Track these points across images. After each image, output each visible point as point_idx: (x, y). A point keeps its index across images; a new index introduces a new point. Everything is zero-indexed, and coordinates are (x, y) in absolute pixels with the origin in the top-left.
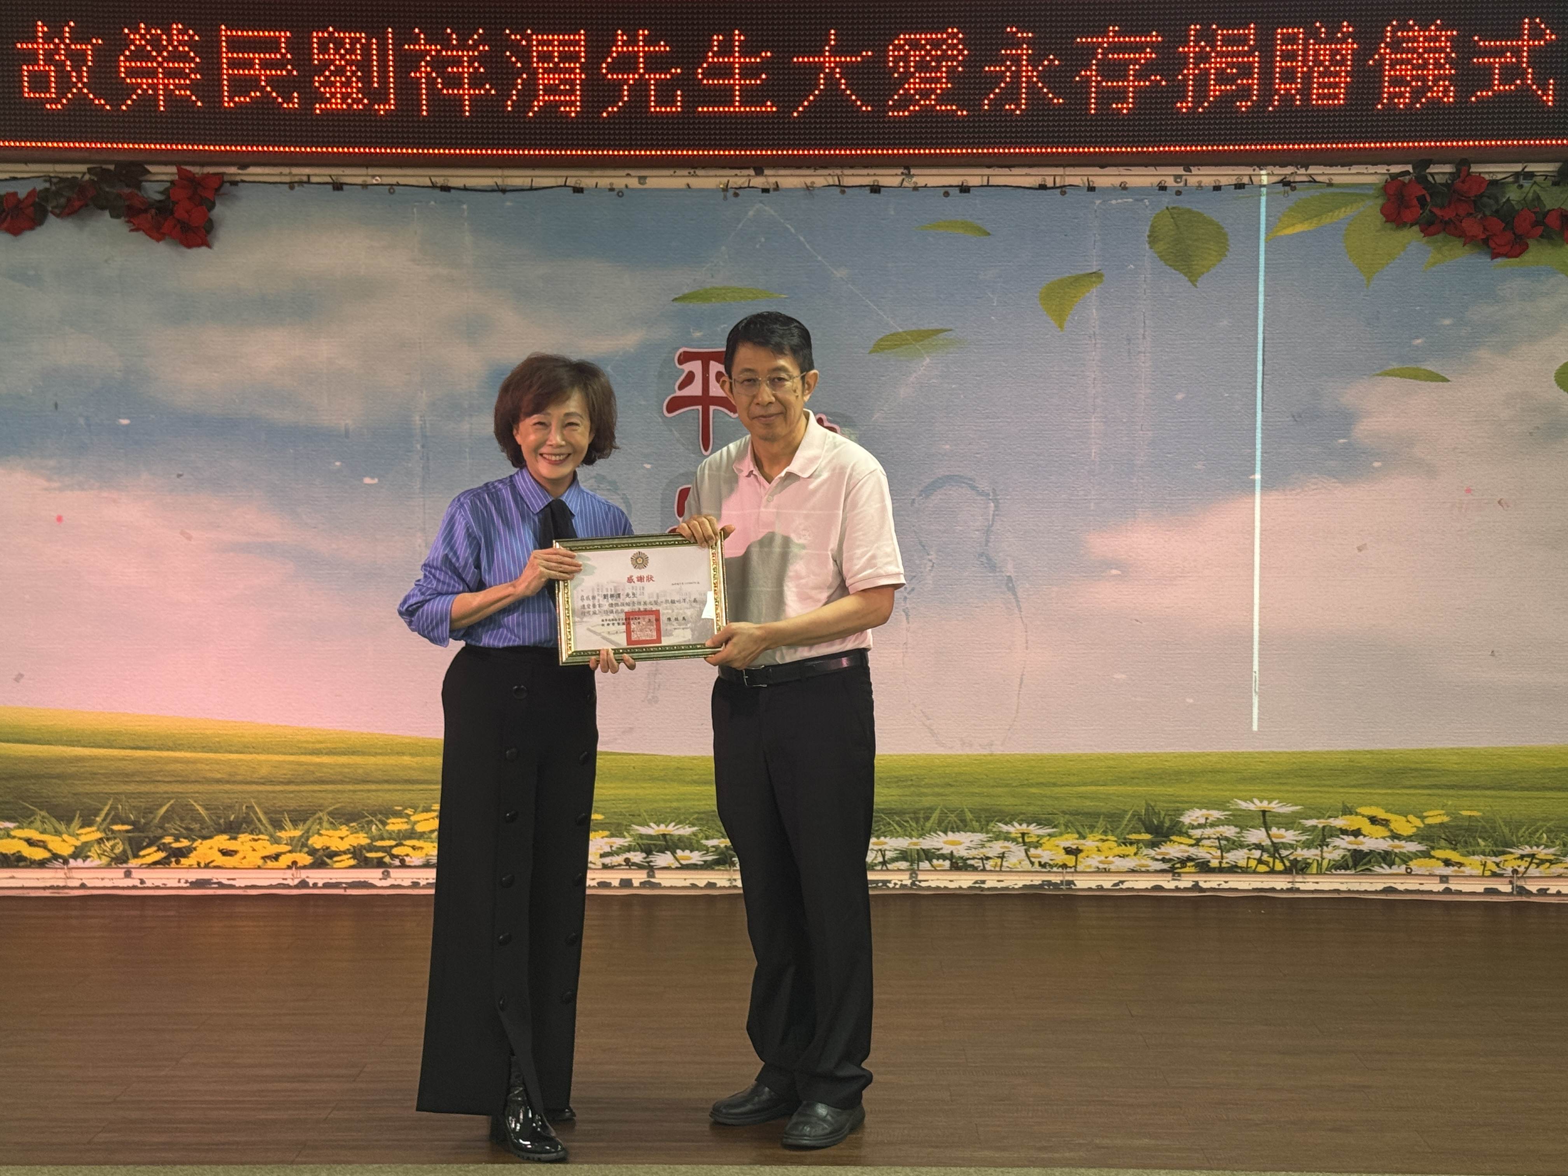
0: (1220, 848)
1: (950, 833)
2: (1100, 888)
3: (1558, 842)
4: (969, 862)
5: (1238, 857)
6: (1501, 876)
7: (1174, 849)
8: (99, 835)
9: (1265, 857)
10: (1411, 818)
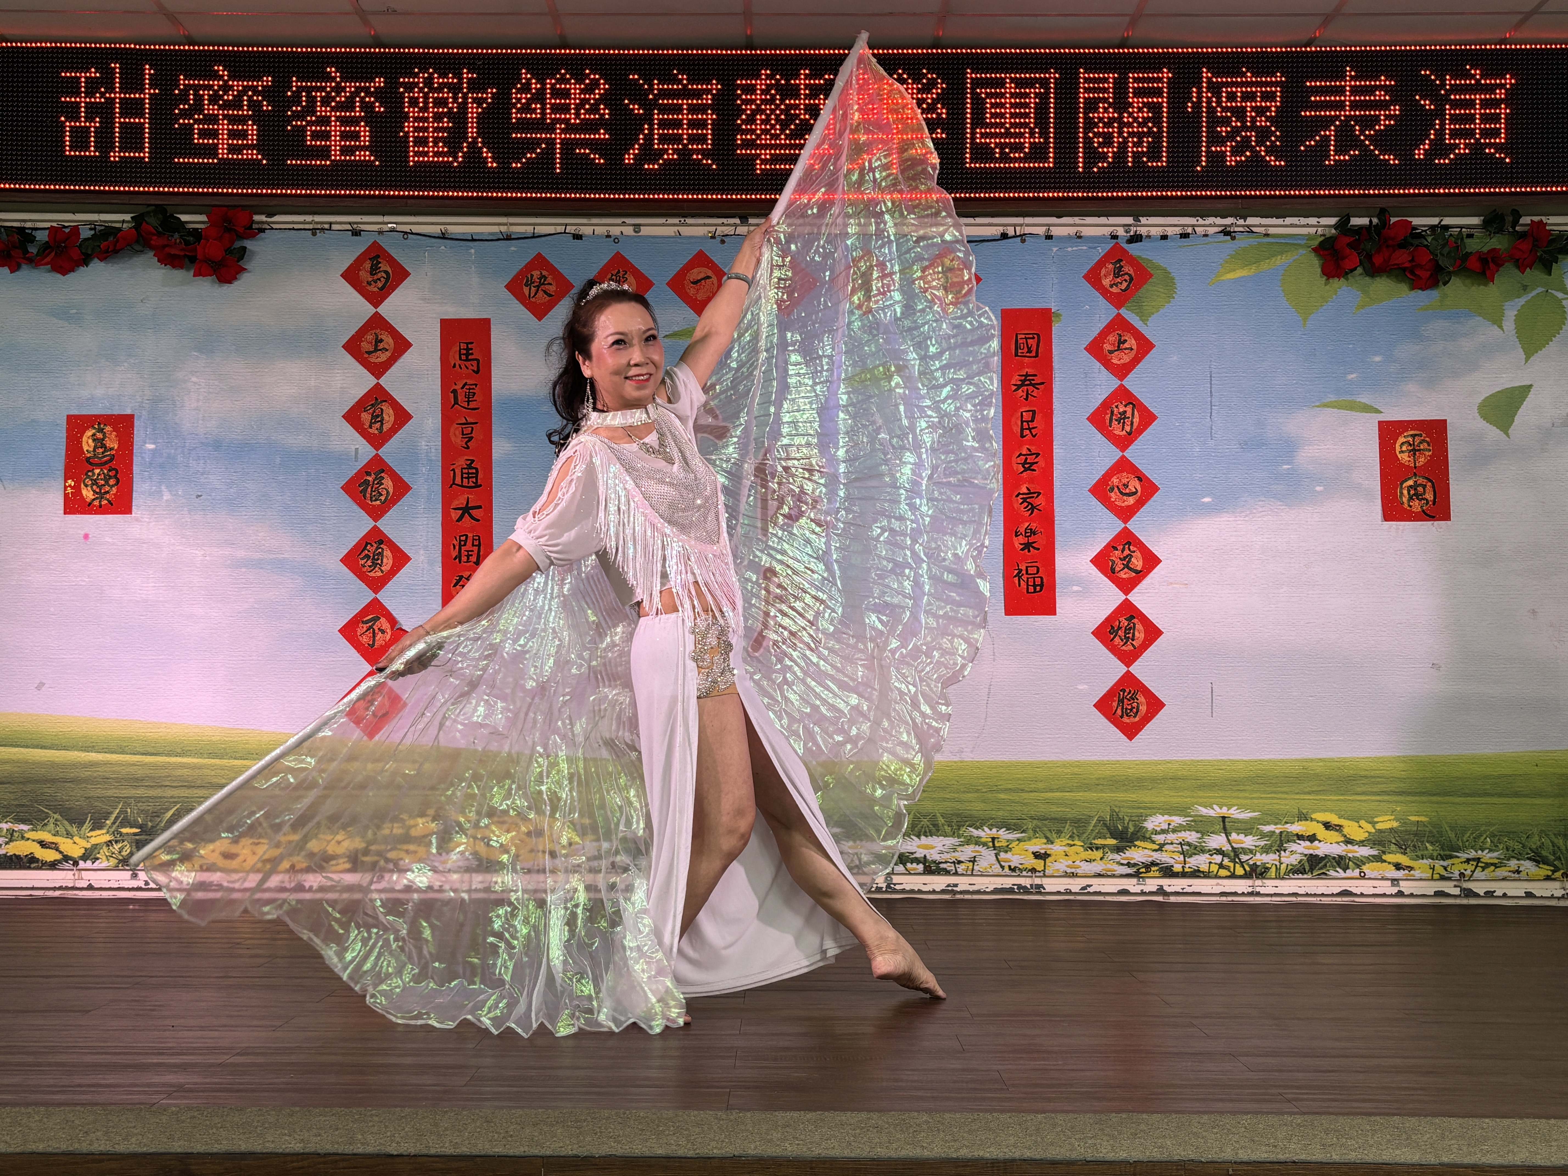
0: (1183, 853)
1: (923, 837)
2: (1069, 892)
3: (1501, 846)
4: (942, 866)
5: (1200, 861)
6: (1449, 879)
7: (1139, 854)
8: (108, 838)
9: (1226, 862)
10: (1363, 823)
